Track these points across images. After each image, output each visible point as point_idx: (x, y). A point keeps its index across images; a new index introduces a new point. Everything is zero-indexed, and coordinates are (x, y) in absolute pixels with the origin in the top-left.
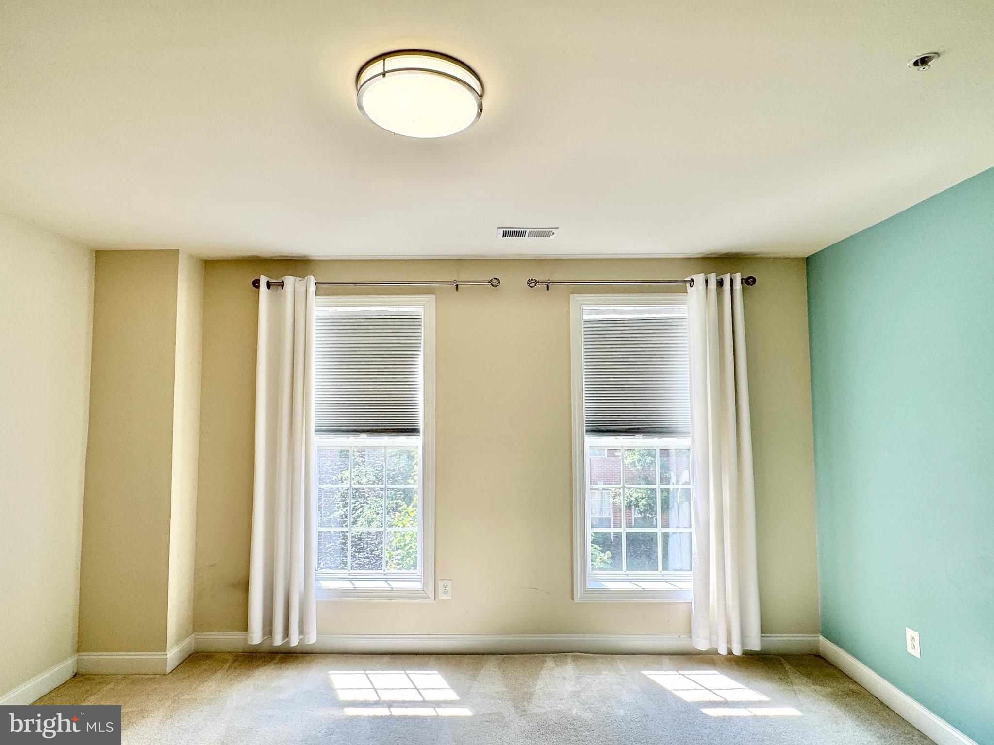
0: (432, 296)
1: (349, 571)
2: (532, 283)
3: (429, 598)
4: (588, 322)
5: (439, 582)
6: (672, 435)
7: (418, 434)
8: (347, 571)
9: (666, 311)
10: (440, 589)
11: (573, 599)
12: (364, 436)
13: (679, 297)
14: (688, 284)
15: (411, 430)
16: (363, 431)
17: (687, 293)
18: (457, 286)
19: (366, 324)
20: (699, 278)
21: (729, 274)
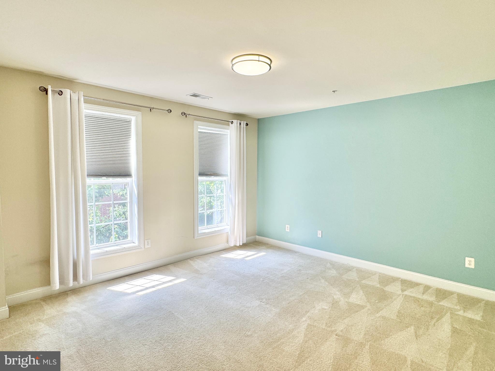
0: (140, 112)
1: (95, 245)
2: (184, 114)
3: (142, 248)
4: (200, 132)
5: (145, 241)
6: (222, 176)
7: (131, 177)
8: (94, 246)
9: (221, 131)
10: (146, 243)
11: (194, 238)
12: (104, 178)
13: (227, 127)
14: (230, 123)
15: (127, 175)
16: (104, 176)
17: (229, 126)
18: (151, 109)
19: (104, 121)
20: (235, 121)
21: (243, 121)
